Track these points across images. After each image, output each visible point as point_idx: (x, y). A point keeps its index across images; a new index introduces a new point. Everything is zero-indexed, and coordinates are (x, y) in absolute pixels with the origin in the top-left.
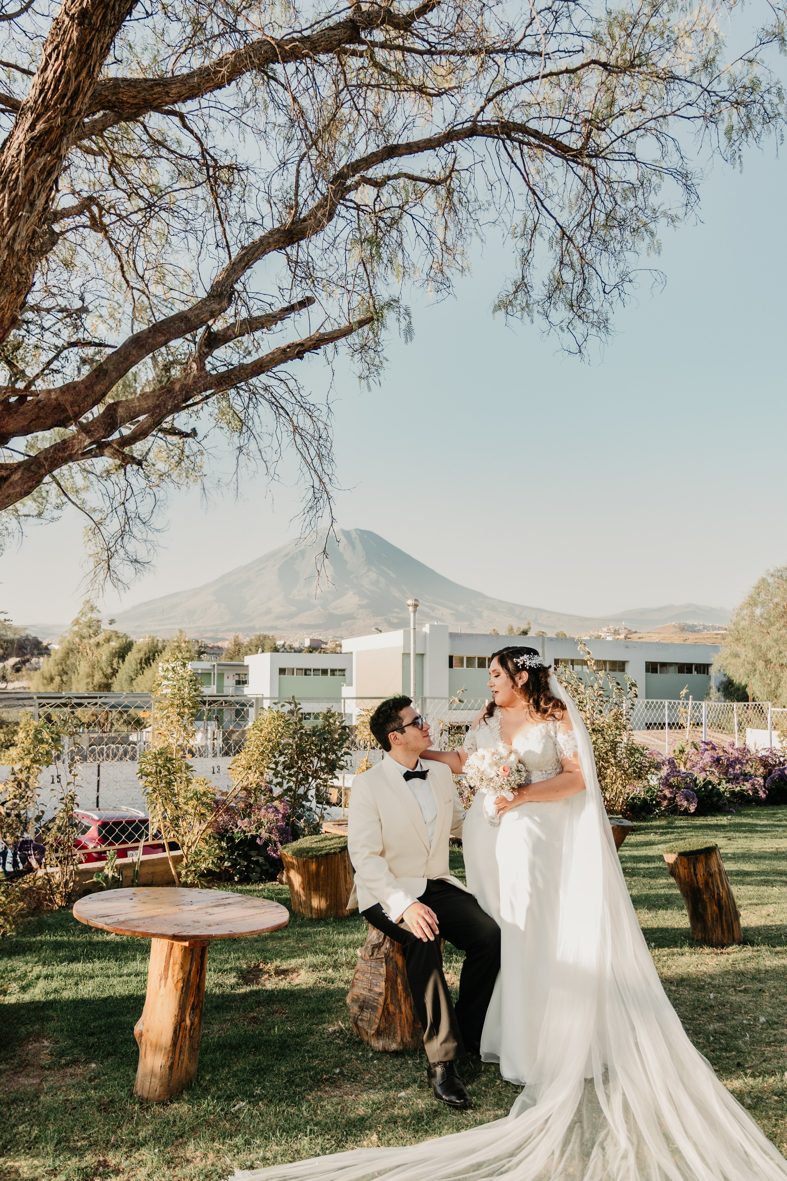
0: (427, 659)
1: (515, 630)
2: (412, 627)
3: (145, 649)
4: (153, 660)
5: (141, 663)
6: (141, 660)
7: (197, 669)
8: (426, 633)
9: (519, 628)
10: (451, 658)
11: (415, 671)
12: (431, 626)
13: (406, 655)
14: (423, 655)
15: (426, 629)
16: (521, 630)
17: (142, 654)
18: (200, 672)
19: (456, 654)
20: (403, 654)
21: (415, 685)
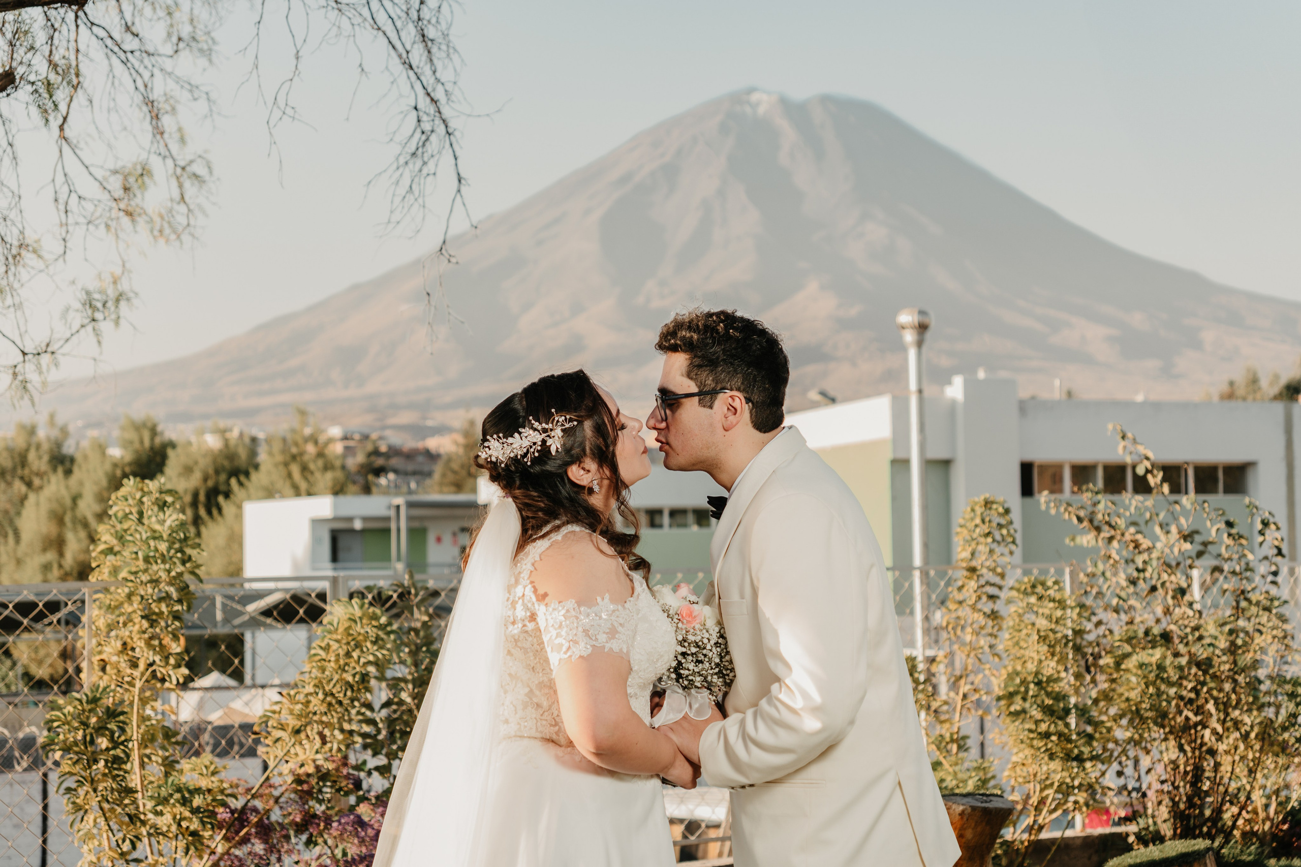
0: (959, 476)
1: (1264, 383)
2: (913, 386)
3: (205, 463)
4: (227, 495)
5: (195, 504)
6: (196, 495)
7: (350, 519)
8: (953, 403)
9: (1277, 377)
10: (1027, 469)
11: (925, 508)
12: (968, 386)
13: (900, 464)
14: (946, 464)
15: (955, 390)
16: (1283, 381)
17: (195, 480)
18: (358, 525)
19: (1039, 455)
20: (894, 462)
21: (926, 546)
